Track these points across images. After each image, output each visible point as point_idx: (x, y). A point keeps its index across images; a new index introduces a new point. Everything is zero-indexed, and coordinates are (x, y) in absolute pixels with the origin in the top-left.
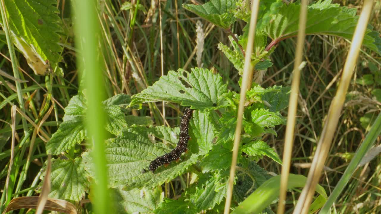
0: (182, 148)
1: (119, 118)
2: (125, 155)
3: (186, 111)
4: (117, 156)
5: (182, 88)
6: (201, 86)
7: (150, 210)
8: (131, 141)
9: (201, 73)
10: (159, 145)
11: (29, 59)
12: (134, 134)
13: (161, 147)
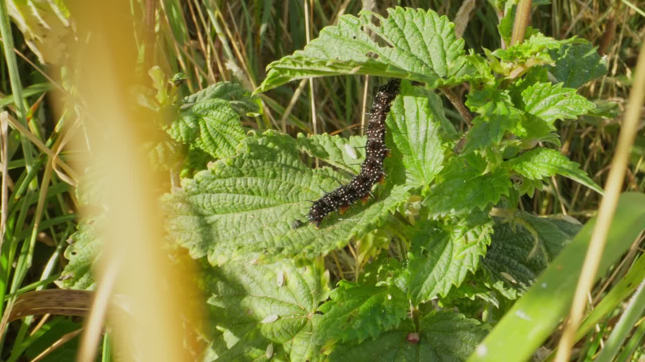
0: (374, 172)
1: (229, 123)
2: (253, 194)
3: (378, 97)
4: (237, 196)
5: (370, 48)
6: (410, 44)
7: (301, 309)
8: (267, 163)
9: (407, 18)
10: (322, 171)
11: (27, 32)
12: (271, 150)
13: (327, 174)
